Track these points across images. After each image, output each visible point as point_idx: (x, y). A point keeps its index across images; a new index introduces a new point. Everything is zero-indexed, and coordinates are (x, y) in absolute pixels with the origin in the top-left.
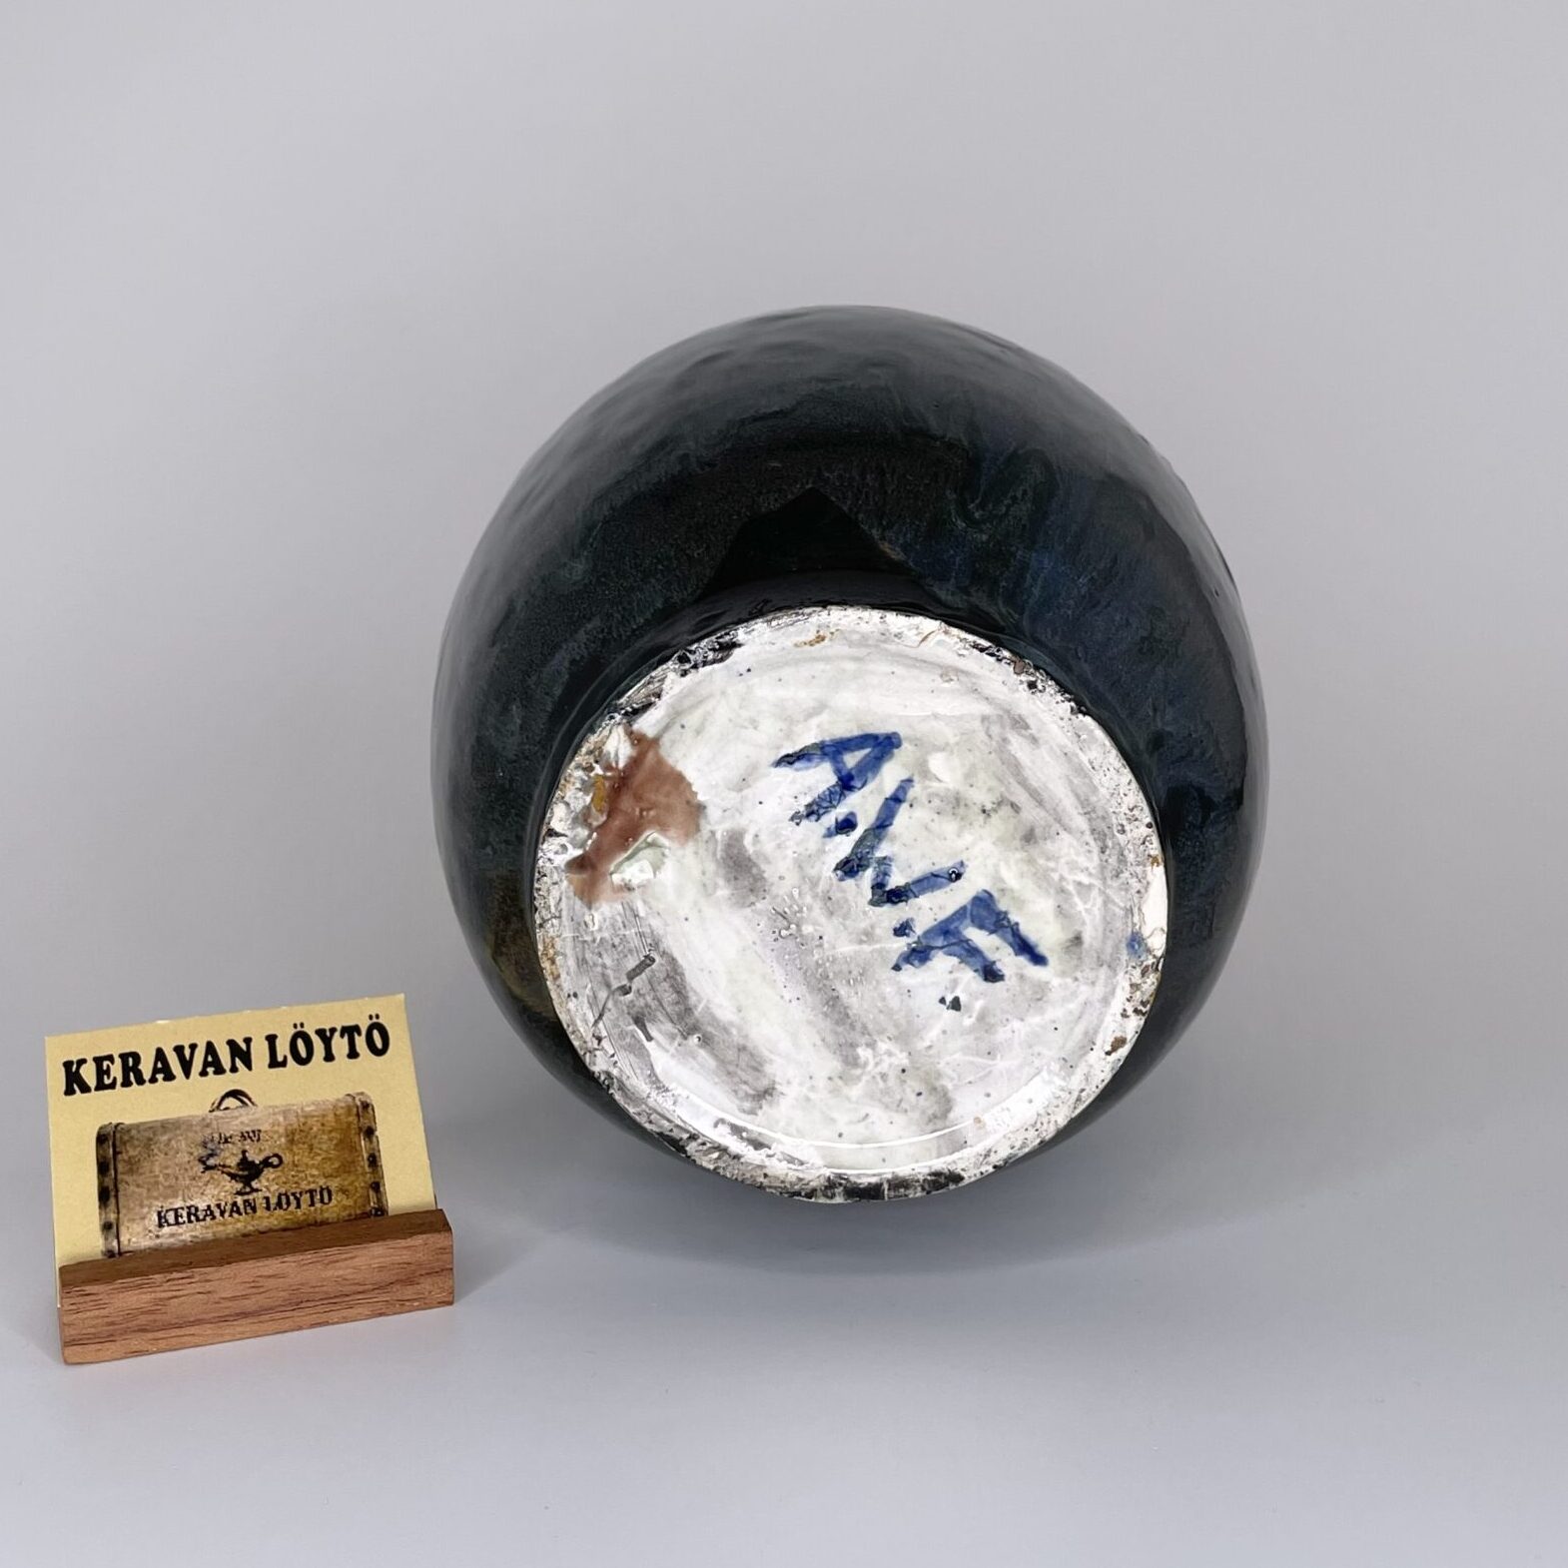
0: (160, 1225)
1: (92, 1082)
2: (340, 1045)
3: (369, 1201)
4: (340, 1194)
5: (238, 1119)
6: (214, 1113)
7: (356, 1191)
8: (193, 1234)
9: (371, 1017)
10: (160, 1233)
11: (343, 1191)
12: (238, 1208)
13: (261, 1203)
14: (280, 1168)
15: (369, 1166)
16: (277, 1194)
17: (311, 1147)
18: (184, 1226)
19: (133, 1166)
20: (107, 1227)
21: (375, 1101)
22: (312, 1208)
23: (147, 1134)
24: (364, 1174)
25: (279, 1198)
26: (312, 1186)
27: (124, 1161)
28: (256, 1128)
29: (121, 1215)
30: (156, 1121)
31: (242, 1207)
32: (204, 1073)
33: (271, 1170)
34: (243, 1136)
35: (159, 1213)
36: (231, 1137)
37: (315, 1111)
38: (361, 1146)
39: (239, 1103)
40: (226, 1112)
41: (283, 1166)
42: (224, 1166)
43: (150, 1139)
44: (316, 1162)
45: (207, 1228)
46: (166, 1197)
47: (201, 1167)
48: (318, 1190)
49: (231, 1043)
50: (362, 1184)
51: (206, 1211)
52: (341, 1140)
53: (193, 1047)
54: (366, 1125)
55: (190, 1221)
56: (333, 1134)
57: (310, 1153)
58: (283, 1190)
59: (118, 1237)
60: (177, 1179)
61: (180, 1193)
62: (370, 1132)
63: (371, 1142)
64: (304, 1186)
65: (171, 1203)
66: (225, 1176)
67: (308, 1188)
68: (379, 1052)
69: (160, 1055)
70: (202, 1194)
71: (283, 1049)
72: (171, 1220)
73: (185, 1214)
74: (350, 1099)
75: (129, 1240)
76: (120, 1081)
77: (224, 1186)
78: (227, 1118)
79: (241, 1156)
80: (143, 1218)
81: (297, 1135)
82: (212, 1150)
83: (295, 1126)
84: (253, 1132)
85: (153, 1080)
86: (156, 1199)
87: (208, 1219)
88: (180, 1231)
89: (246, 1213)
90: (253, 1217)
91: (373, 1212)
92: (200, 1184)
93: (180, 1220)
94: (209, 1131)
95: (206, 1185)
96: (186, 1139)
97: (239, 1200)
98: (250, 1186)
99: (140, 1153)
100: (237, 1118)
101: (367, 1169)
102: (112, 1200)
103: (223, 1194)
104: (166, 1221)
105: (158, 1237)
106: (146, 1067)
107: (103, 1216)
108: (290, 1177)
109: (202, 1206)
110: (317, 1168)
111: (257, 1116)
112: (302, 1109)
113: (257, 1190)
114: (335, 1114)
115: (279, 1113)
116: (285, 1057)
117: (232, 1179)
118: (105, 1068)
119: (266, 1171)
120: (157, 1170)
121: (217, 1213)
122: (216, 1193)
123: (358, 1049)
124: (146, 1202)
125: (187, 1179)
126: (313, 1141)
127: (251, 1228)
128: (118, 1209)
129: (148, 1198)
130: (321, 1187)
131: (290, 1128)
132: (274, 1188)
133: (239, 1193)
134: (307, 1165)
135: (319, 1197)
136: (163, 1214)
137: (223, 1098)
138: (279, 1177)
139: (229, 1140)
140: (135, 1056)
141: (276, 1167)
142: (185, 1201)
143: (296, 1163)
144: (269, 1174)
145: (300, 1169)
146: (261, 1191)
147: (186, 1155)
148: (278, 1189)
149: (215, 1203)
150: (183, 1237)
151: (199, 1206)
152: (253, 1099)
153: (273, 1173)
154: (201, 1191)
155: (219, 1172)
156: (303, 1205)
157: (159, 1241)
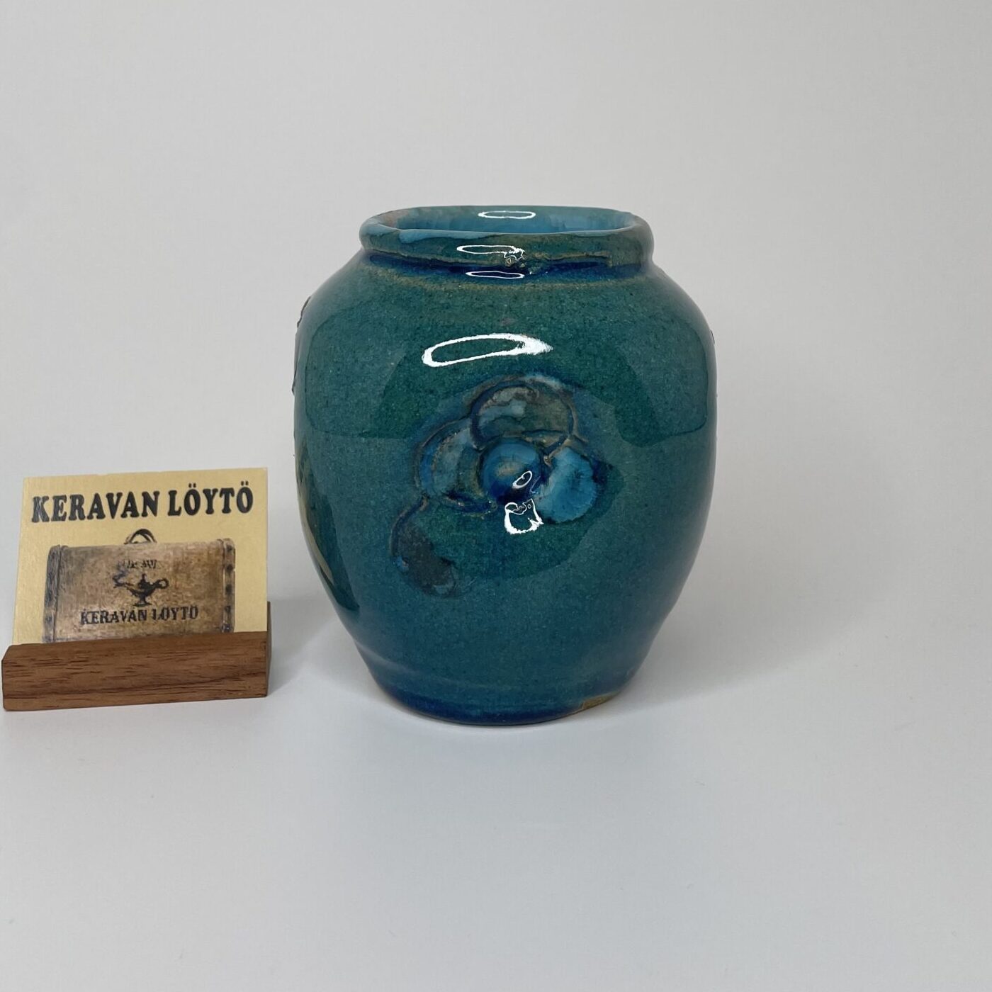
0: (82, 623)
1: (50, 514)
2: (218, 502)
3: (222, 619)
4: (204, 612)
5: (143, 551)
6: (128, 545)
7: (214, 611)
8: (102, 631)
9: (242, 483)
10: (81, 628)
11: (206, 610)
12: (135, 617)
13: (150, 613)
14: (166, 590)
15: (226, 594)
16: (161, 608)
17: (188, 577)
18: (97, 625)
19: (70, 578)
20: (49, 621)
21: (237, 545)
22: (184, 621)
23: (82, 556)
24: (222, 598)
25: (163, 611)
26: (185, 605)
27: (65, 573)
28: (153, 559)
29: (58, 613)
30: (89, 547)
31: (137, 615)
32: (124, 515)
33: (160, 590)
34: (144, 564)
35: (83, 614)
36: (136, 564)
37: (194, 549)
38: (222, 578)
39: (144, 540)
40: (136, 545)
41: (169, 588)
42: (129, 584)
43: (83, 560)
44: (190, 587)
45: (113, 627)
46: (88, 603)
47: (114, 583)
48: (189, 607)
49: (145, 495)
50: (220, 607)
51: (113, 615)
52: (210, 574)
53: (119, 495)
54: (228, 564)
55: (102, 622)
56: (205, 568)
57: (187, 580)
58: (166, 606)
59: (54, 628)
60: (97, 590)
61: (98, 601)
62: (230, 569)
63: (230, 575)
64: (180, 604)
65: (91, 608)
66: (129, 591)
67: (182, 605)
68: (244, 510)
69: (97, 499)
70: (112, 603)
71: (179, 502)
72: (90, 620)
73: (99, 617)
74: (220, 543)
75: (61, 631)
76: (68, 515)
77: (127, 599)
78: (135, 549)
79: (141, 578)
80: (71, 616)
81: (180, 567)
82: (123, 572)
83: (180, 560)
84: (152, 561)
85: (90, 517)
86: (82, 603)
87: (114, 621)
88: (95, 628)
89: (139, 620)
90: (143, 623)
91: (224, 627)
92: (112, 596)
93: (96, 620)
95: (115, 597)
96: (107, 562)
97: (136, 610)
98: (145, 601)
99: (75, 569)
100: (141, 550)
101: (224, 596)
102: (54, 601)
103: (126, 604)
104: (87, 620)
105: (79, 631)
106: (87, 508)
107: (47, 612)
108: (172, 597)
109: (111, 611)
110: (191, 593)
111: (155, 550)
112: (187, 549)
113: (149, 604)
114: (208, 553)
115: (170, 549)
116: (180, 508)
117: (133, 594)
118: (60, 504)
119: (156, 589)
120: (85, 582)
121: (120, 619)
122: (121, 603)
123: (231, 506)
124: (75, 605)
125: (104, 590)
126: (191, 572)
127: (141, 631)
128: (57, 608)
129: (77, 602)
130: (192, 607)
131: (176, 560)
132: (160, 603)
134: (184, 588)
135: (189, 613)
136: (85, 615)
137: (134, 535)
138: (163, 596)
139: (135, 566)
140: (81, 498)
141: (164, 588)
142: (100, 607)
143: (177, 586)
144: (158, 593)
145: (179, 591)
146: (151, 604)
147: (105, 574)
148: (162, 605)
149: (121, 610)
150: (95, 633)
151: (109, 611)
152: (156, 538)
153: (161, 592)
154: (112, 601)
155: (126, 588)
156: (178, 618)
157: (80, 634)
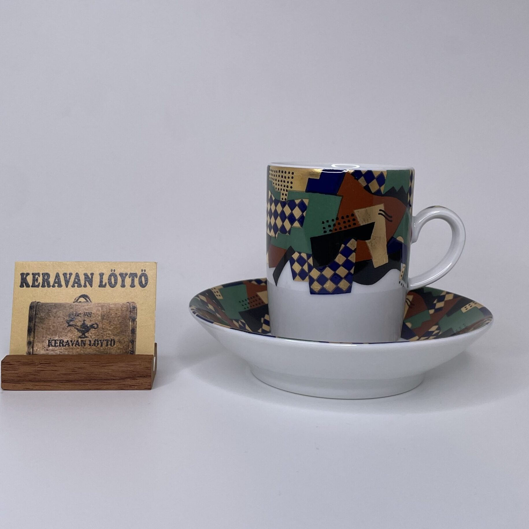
0: (49, 346)
1: (30, 282)
2: (128, 281)
3: (129, 348)
4: (118, 343)
5: (83, 307)
6: (75, 303)
7: (125, 342)
8: (61, 351)
9: (142, 271)
10: (48, 349)
11: (120, 342)
12: (79, 343)
13: (87, 342)
14: (97, 329)
15: (131, 333)
16: (94, 340)
17: (110, 322)
18: (58, 347)
19: (42, 320)
20: (30, 344)
21: (138, 306)
22: (107, 347)
23: (48, 308)
24: (129, 336)
25: (95, 341)
26: (108, 338)
27: (39, 317)
28: (90, 312)
29: (35, 339)
30: (53, 303)
31: (80, 343)
32: (73, 286)
33: (93, 329)
34: (85, 314)
35: (49, 341)
36: (80, 314)
37: (114, 307)
38: (129, 325)
39: (85, 301)
40: (80, 303)
42: (76, 326)
43: (49, 310)
44: (111, 329)
45: (66, 349)
46: (52, 335)
47: (67, 325)
48: (110, 340)
49: (86, 275)
50: (127, 340)
51: (66, 342)
53: (71, 274)
54: (133, 316)
55: (60, 346)
56: (119, 318)
57: (109, 324)
58: (97, 339)
59: (33, 348)
61: (58, 334)
62: (134, 320)
63: (134, 324)
64: (105, 338)
65: (54, 338)
66: (75, 329)
67: (106, 339)
68: (143, 286)
69: (57, 276)
71: (105, 280)
72: (53, 344)
73: (58, 342)
74: (128, 304)
75: (37, 350)
76: (41, 285)
77: (74, 334)
78: (80, 306)
79: (83, 322)
80: (43, 342)
81: (106, 316)
82: (72, 318)
83: (105, 313)
84: (89, 313)
85: (54, 286)
86: (49, 335)
87: (67, 346)
88: (56, 349)
89: (81, 346)
90: (83, 347)
91: (130, 352)
92: (66, 331)
93: (57, 345)
94: (71, 310)
95: (68, 332)
96: (63, 312)
97: (80, 340)
98: (85, 335)
99: (45, 315)
100: (83, 306)
101: (130, 335)
102: (33, 333)
103: (74, 337)
104: (51, 345)
105: (47, 350)
106: (52, 280)
107: (29, 339)
108: (100, 333)
109: (65, 340)
110: (111, 331)
111: (91, 306)
112: (109, 306)
113: (87, 337)
114: (122, 310)
115: (100, 306)
116: (106, 284)
117: (78, 331)
118: (36, 278)
119: (91, 330)
120: (50, 323)
121: (71, 344)
122: (71, 336)
123: (135, 284)
124: (45, 336)
125: (61, 329)
126: (111, 320)
127: (83, 352)
128: (34, 336)
129: (46, 334)
130: (112, 340)
131: (103, 313)
132: (94, 336)
133: (80, 337)
134: (107, 329)
135: (110, 343)
136: (50, 341)
137: (80, 297)
138: (95, 333)
139: (79, 315)
140: (48, 275)
141: (95, 328)
142: (59, 337)
143: (103, 328)
144: (92, 331)
145: (104, 330)
146: (88, 337)
147: (62, 319)
148: (95, 338)
149: (71, 340)
150: (56, 352)
151: (64, 340)
152: (91, 300)
153: (94, 331)
154: (66, 334)
155: (74, 328)
156: (103, 346)
157: (47, 352)
